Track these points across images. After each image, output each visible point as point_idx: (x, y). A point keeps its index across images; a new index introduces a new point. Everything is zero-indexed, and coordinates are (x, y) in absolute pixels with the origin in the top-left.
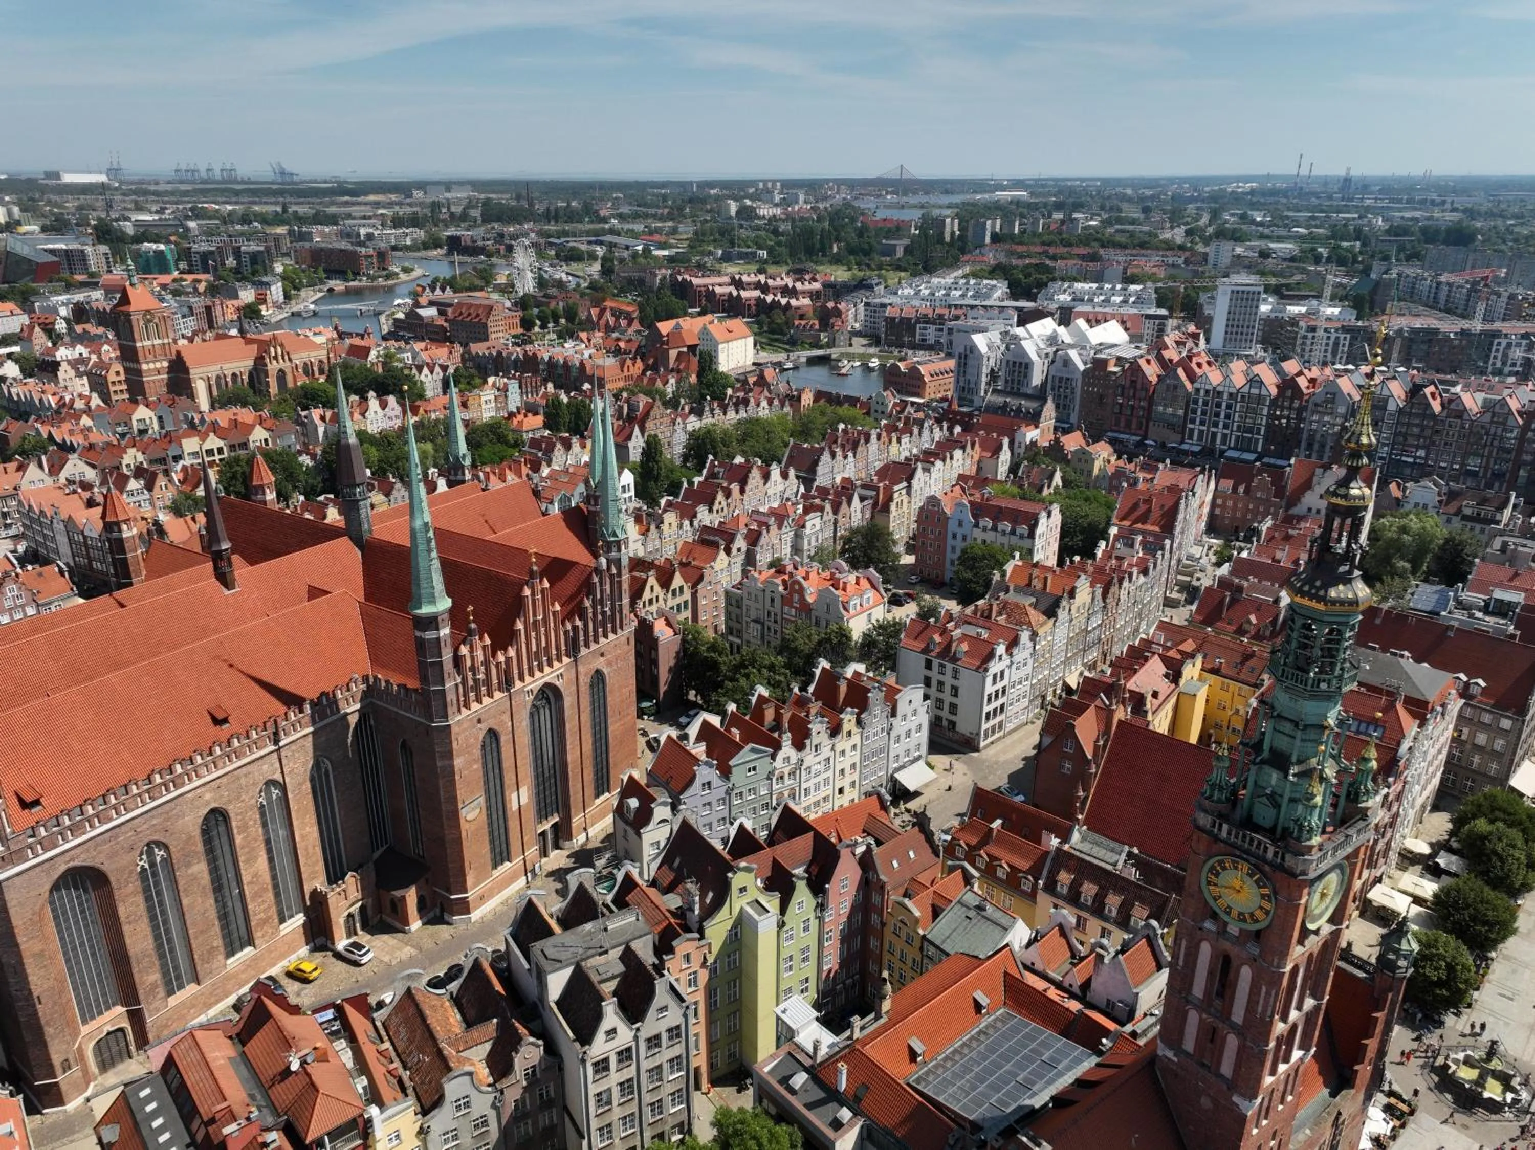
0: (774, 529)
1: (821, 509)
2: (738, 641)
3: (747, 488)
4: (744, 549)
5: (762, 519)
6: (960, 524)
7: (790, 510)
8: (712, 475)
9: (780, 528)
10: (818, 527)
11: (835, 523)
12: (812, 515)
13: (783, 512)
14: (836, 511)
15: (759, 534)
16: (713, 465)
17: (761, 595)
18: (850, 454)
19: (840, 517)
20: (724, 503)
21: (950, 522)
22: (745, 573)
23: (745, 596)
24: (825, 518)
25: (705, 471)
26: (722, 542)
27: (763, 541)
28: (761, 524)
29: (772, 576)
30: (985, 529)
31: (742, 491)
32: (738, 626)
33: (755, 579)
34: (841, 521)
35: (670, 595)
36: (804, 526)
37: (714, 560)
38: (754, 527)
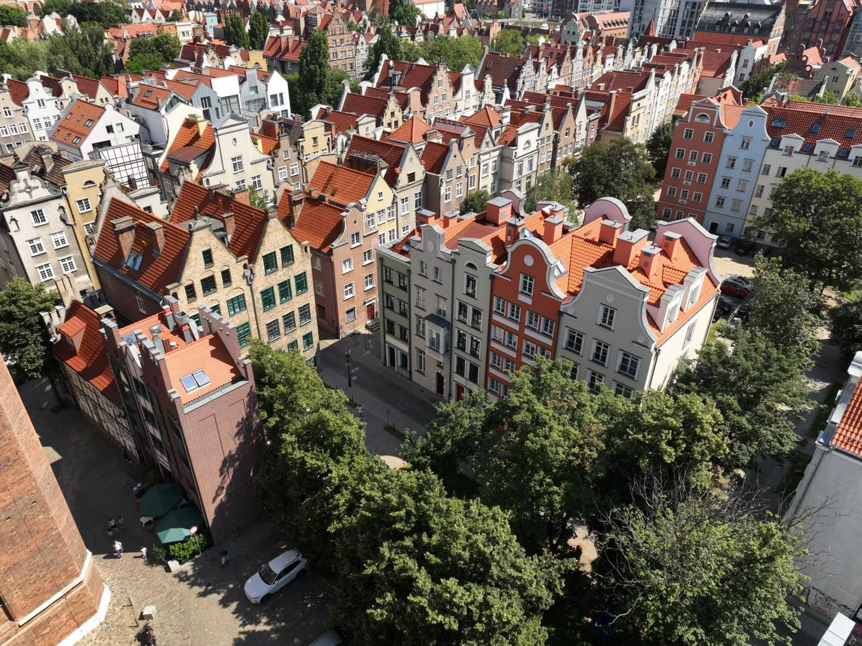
0: (469, 143)
1: (540, 119)
2: (405, 348)
3: (431, 97)
4: (420, 176)
5: (451, 129)
6: (745, 145)
7: (494, 118)
8: (387, 81)
9: (478, 145)
10: (533, 147)
11: (556, 143)
12: (527, 126)
13: (484, 122)
14: (557, 124)
15: (446, 150)
16: (387, 67)
17: (446, 270)
18: (554, 69)
19: (563, 131)
20: (399, 115)
21: (728, 141)
22: (421, 219)
23: (415, 269)
24: (544, 133)
25: (377, 76)
26: (383, 164)
27: (451, 163)
28: (447, 136)
29: (469, 232)
30: (790, 151)
31: (424, 101)
32: (404, 322)
33: (435, 237)
34: (564, 140)
35: (260, 265)
36: (514, 143)
37: (366, 194)
38: (438, 140)
